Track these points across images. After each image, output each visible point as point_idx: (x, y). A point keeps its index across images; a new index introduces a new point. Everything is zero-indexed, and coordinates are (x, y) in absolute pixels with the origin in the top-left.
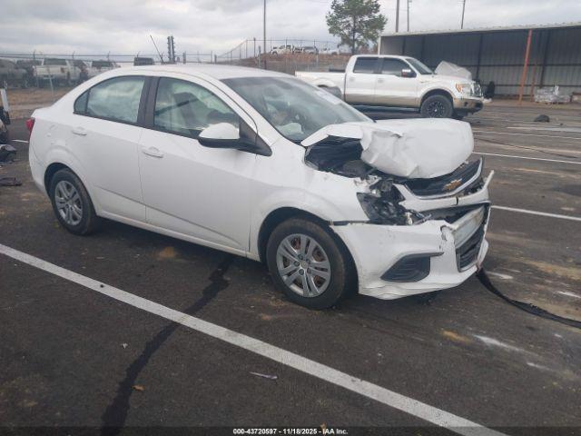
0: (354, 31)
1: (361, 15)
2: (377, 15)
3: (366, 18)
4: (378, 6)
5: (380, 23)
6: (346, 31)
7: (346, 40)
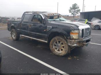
0: (74, 12)
1: (75, 9)
2: (78, 9)
3: (76, 10)
4: (79, 7)
5: (79, 10)
6: (72, 12)
7: (72, 14)
